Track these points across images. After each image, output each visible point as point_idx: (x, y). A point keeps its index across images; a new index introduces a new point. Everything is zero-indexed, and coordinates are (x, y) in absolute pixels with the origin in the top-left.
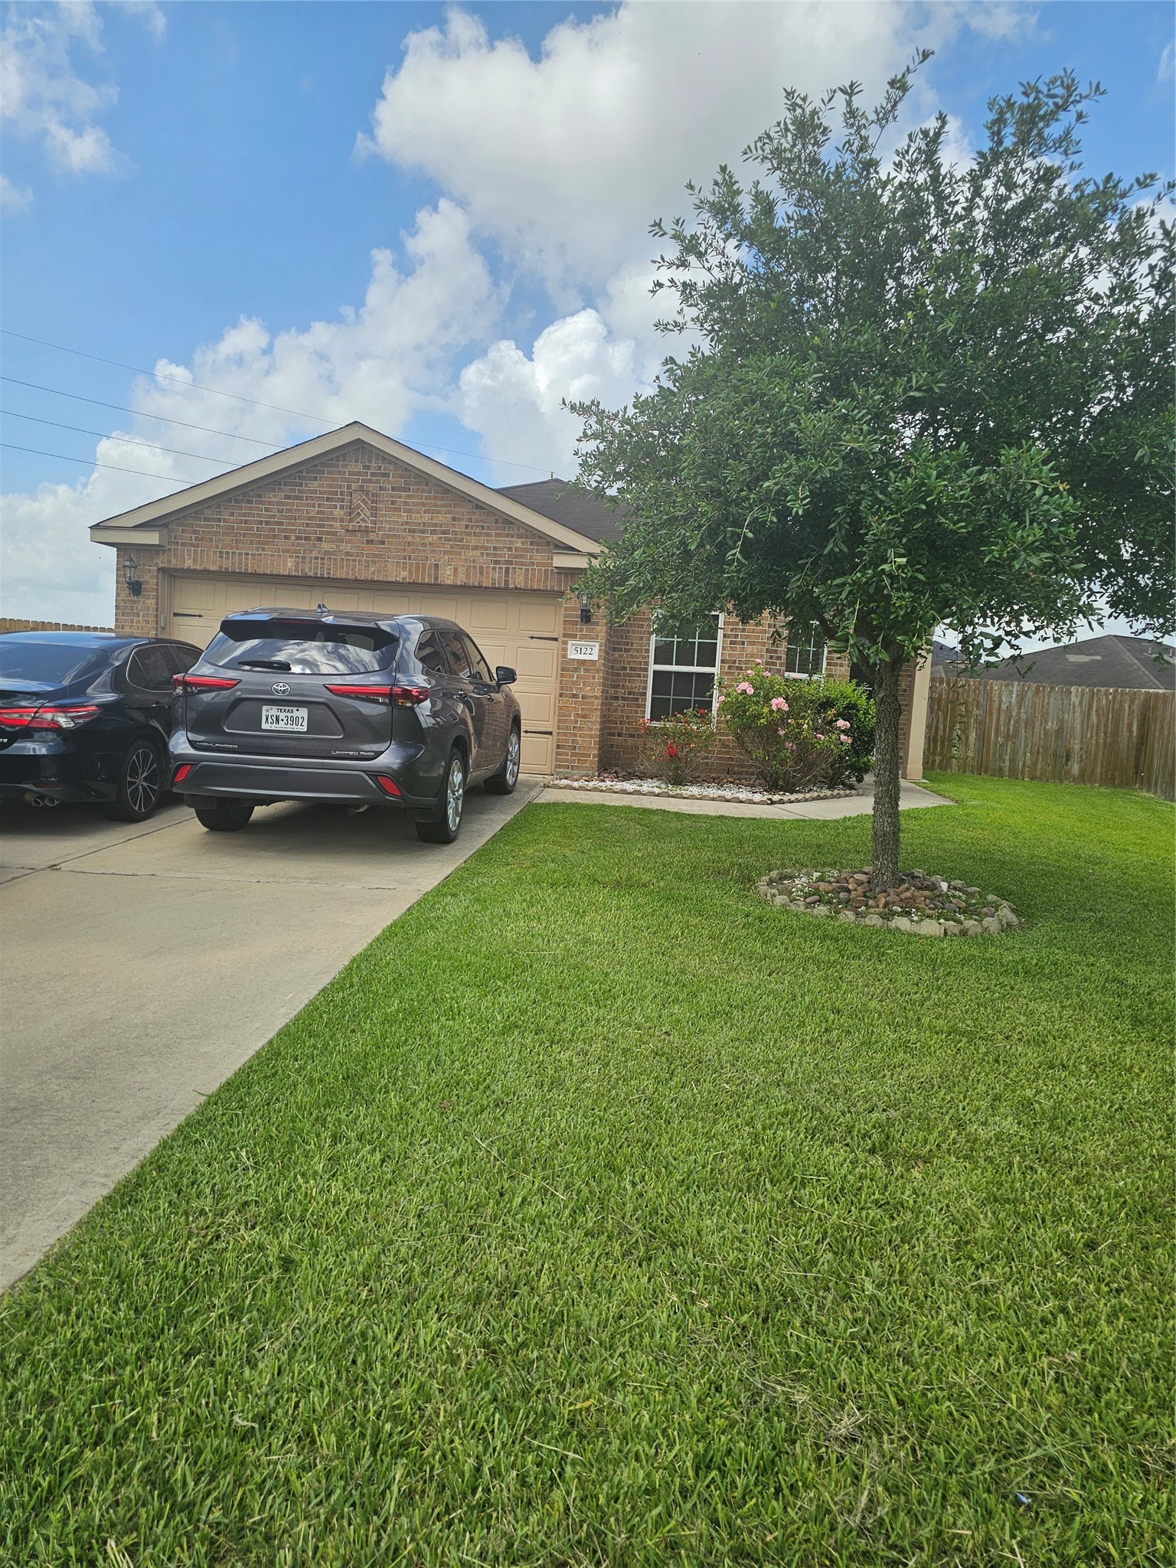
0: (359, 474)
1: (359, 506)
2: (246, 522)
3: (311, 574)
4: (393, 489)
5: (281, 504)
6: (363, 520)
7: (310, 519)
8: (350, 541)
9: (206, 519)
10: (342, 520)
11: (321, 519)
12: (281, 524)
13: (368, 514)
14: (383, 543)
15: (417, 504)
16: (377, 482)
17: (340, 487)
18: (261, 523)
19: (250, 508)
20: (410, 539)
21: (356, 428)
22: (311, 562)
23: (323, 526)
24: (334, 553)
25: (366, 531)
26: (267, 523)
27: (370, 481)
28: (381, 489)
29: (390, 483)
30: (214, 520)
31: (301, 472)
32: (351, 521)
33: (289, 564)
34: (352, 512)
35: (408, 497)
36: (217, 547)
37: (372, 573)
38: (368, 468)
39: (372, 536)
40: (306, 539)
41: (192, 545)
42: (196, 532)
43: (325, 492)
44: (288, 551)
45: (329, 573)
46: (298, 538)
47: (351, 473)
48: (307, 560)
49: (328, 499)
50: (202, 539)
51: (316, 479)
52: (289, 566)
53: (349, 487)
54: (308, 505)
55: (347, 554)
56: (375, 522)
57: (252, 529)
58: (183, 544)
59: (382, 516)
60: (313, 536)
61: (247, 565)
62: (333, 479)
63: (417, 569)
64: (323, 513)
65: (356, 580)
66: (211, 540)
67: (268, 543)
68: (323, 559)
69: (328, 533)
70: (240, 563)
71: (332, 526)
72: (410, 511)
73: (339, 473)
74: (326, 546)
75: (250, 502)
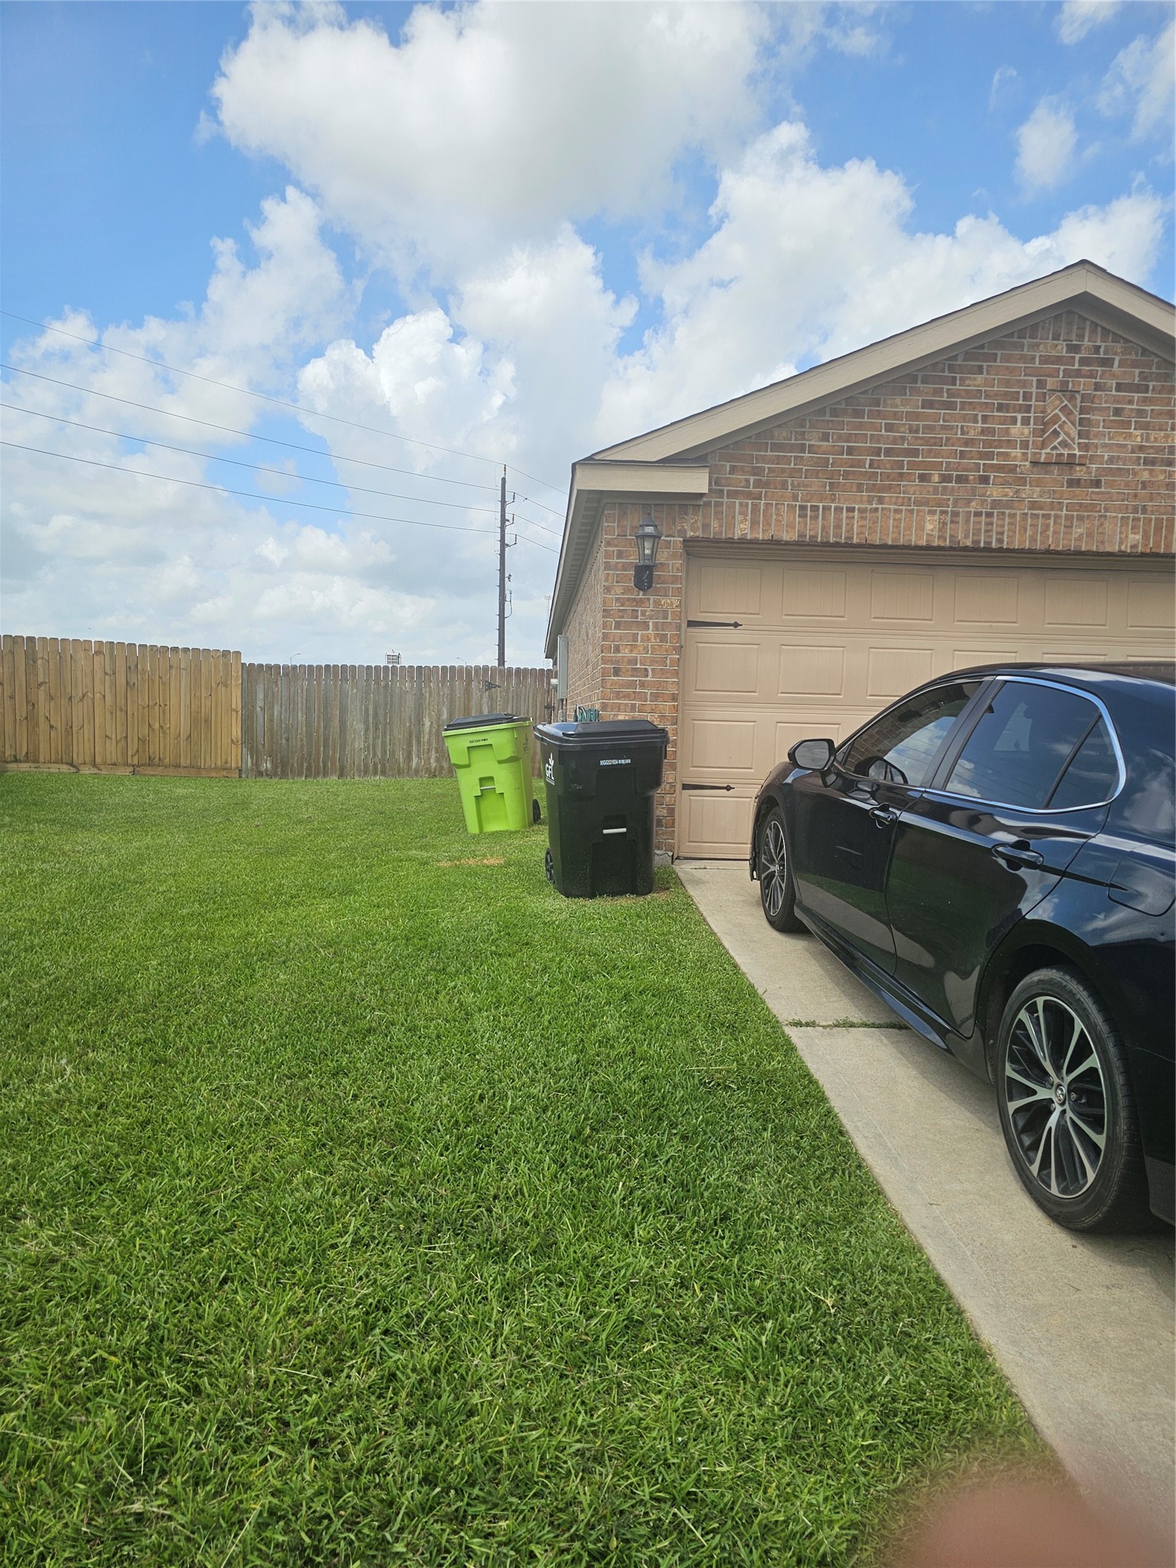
0: (1059, 360)
1: (1056, 418)
2: (850, 451)
3: (969, 543)
4: (1119, 387)
5: (916, 416)
6: (1064, 444)
7: (967, 443)
8: (1038, 483)
9: (776, 447)
10: (1025, 445)
11: (988, 444)
12: (915, 453)
13: (1074, 433)
14: (1097, 483)
15: (1160, 414)
16: (1092, 375)
17: (1024, 384)
18: (878, 451)
19: (860, 426)
20: (1146, 476)
21: (1081, 272)
22: (967, 521)
23: (989, 456)
24: (1009, 504)
25: (1071, 463)
26: (889, 452)
27: (1078, 374)
28: (1097, 387)
29: (1114, 376)
30: (792, 448)
31: (955, 358)
32: (1043, 446)
33: (929, 527)
34: (1045, 428)
35: (1145, 401)
36: (795, 498)
37: (1077, 537)
38: (1074, 349)
39: (1079, 473)
40: (961, 479)
41: (749, 496)
42: (757, 471)
43: (996, 395)
44: (926, 503)
45: (1000, 541)
46: (945, 479)
47: (1045, 360)
48: (961, 519)
49: (1000, 408)
50: (767, 485)
51: (980, 370)
52: (928, 529)
53: (1041, 384)
54: (964, 418)
55: (1034, 505)
56: (1084, 447)
57: (861, 464)
58: (733, 494)
59: (1097, 435)
60: (972, 475)
61: (850, 529)
62: (1012, 370)
63: (1158, 529)
64: (992, 432)
65: (1048, 552)
66: (784, 485)
67: (888, 489)
68: (989, 515)
69: (1000, 468)
70: (838, 526)
71: (1007, 455)
72: (1145, 426)
73: (1023, 358)
74: (995, 492)
75: (858, 414)
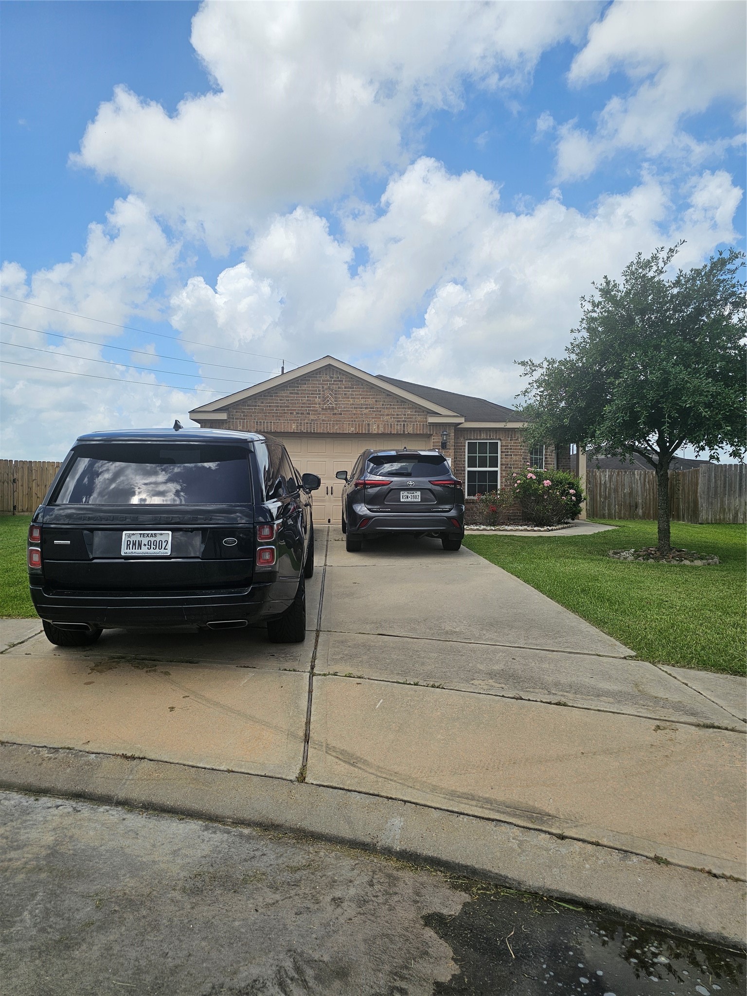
0: (328, 381)
1: (328, 397)
2: (270, 406)
3: (305, 431)
4: (345, 388)
5: (288, 397)
6: (331, 404)
7: (303, 404)
8: (324, 414)
9: (248, 406)
10: (319, 404)
11: (309, 404)
12: (289, 407)
13: (333, 400)
14: (341, 414)
15: (358, 395)
16: (337, 384)
17: (318, 387)
18: (278, 406)
19: (272, 399)
20: (355, 412)
21: (328, 358)
22: (304, 425)
23: (310, 407)
24: (316, 420)
25: (333, 409)
26: (281, 407)
27: (333, 384)
28: (339, 388)
29: (344, 385)
30: (253, 406)
31: (298, 381)
32: (325, 404)
33: (293, 427)
34: (325, 399)
35: (353, 391)
36: (255, 419)
37: (336, 429)
38: (332, 378)
39: (335, 411)
40: (302, 414)
41: (242, 419)
42: (243, 412)
43: (311, 390)
44: (292, 420)
45: (314, 430)
46: (297, 413)
47: (323, 381)
48: (303, 424)
49: (312, 394)
50: (246, 416)
51: (305, 384)
52: (294, 427)
53: (323, 387)
54: (302, 397)
55: (323, 420)
56: (336, 404)
57: (273, 410)
58: (236, 419)
59: (340, 401)
60: (305, 412)
61: (271, 428)
62: (314, 384)
63: (359, 426)
64: (310, 400)
65: (328, 433)
66: (251, 416)
67: (281, 417)
68: (310, 423)
69: (313, 410)
70: (267, 427)
71: (314, 407)
72: (354, 398)
73: (317, 380)
74: (312, 417)
75: (271, 396)
